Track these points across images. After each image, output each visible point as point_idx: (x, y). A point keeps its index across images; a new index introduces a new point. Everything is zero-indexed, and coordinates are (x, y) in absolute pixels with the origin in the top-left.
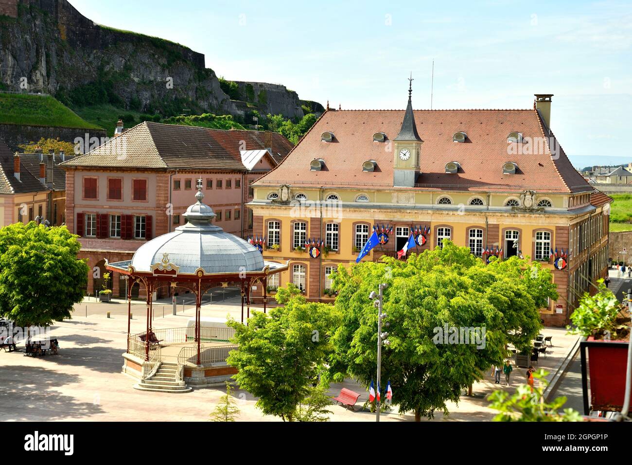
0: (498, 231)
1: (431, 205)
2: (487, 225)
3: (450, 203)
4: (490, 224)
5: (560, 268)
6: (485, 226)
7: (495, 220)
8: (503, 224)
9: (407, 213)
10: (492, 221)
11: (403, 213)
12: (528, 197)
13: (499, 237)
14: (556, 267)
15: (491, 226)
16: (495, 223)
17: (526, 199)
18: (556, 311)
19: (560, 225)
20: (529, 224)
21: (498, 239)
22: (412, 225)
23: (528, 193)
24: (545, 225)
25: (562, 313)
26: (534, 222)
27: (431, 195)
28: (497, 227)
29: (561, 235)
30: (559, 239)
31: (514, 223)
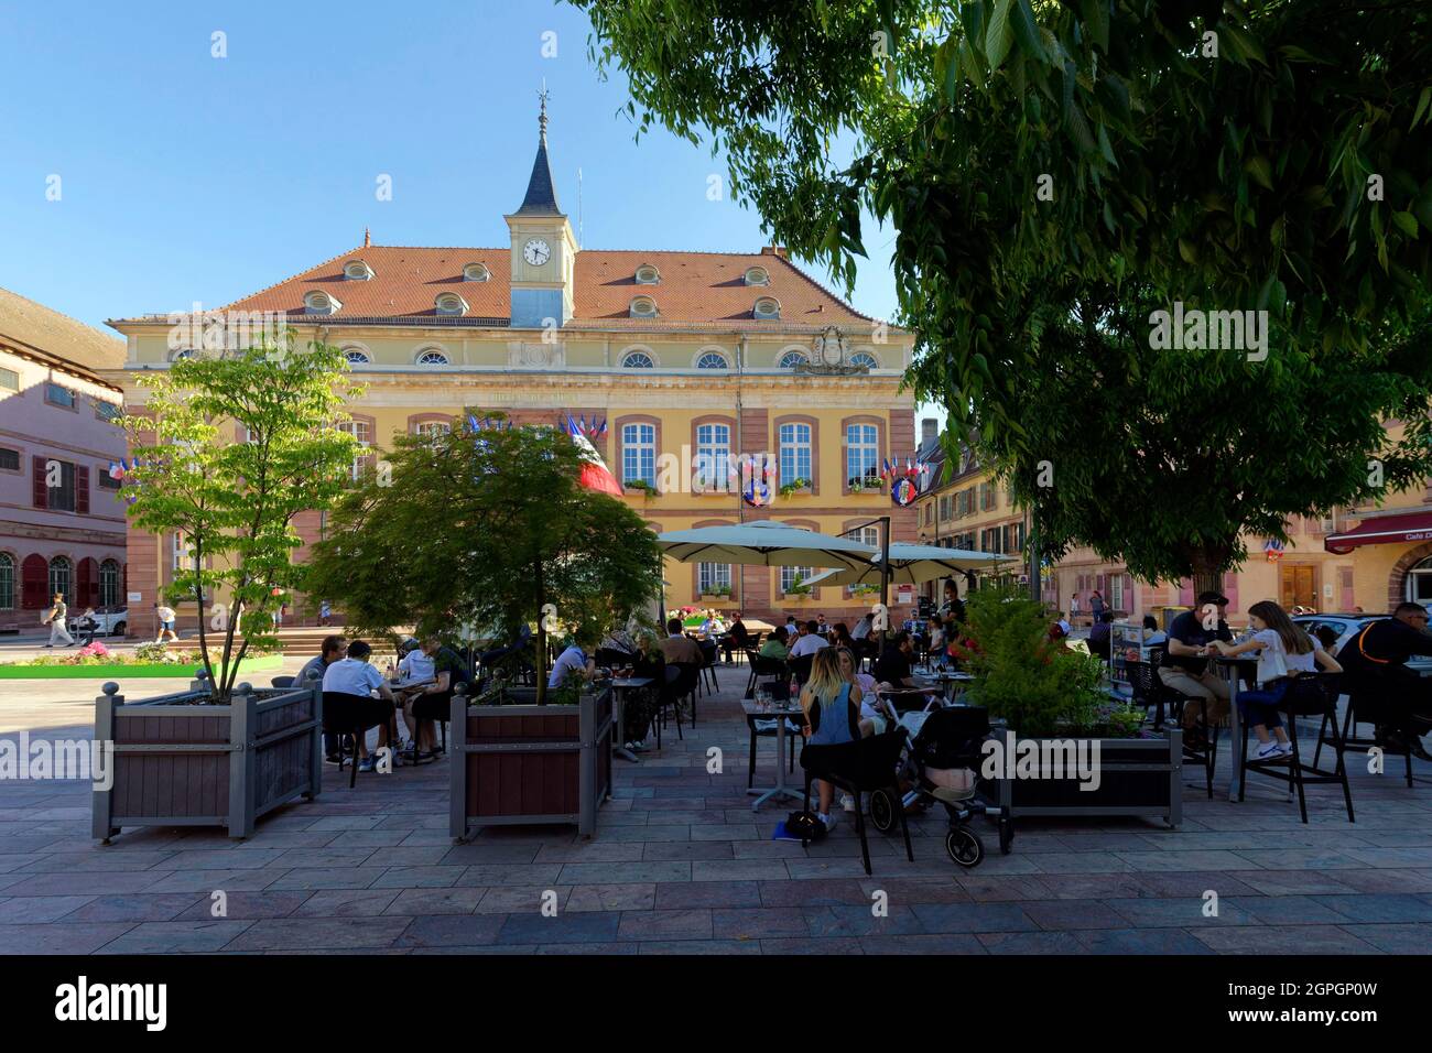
0: (766, 425)
1: (608, 370)
2: (741, 411)
3: (650, 366)
4: (749, 409)
5: (904, 501)
6: (734, 415)
7: (759, 400)
8: (776, 408)
9: (548, 386)
10: (752, 401)
11: (538, 385)
12: (832, 341)
13: (767, 437)
14: (895, 499)
15: (750, 414)
16: (759, 406)
17: (828, 347)
18: (897, 600)
19: (898, 407)
20: (834, 406)
21: (767, 442)
22: (560, 416)
23: (832, 333)
24: (868, 407)
25: (910, 601)
26: (844, 400)
27: (606, 346)
28: (762, 415)
29: (900, 429)
30: (897, 438)
31: (801, 406)
